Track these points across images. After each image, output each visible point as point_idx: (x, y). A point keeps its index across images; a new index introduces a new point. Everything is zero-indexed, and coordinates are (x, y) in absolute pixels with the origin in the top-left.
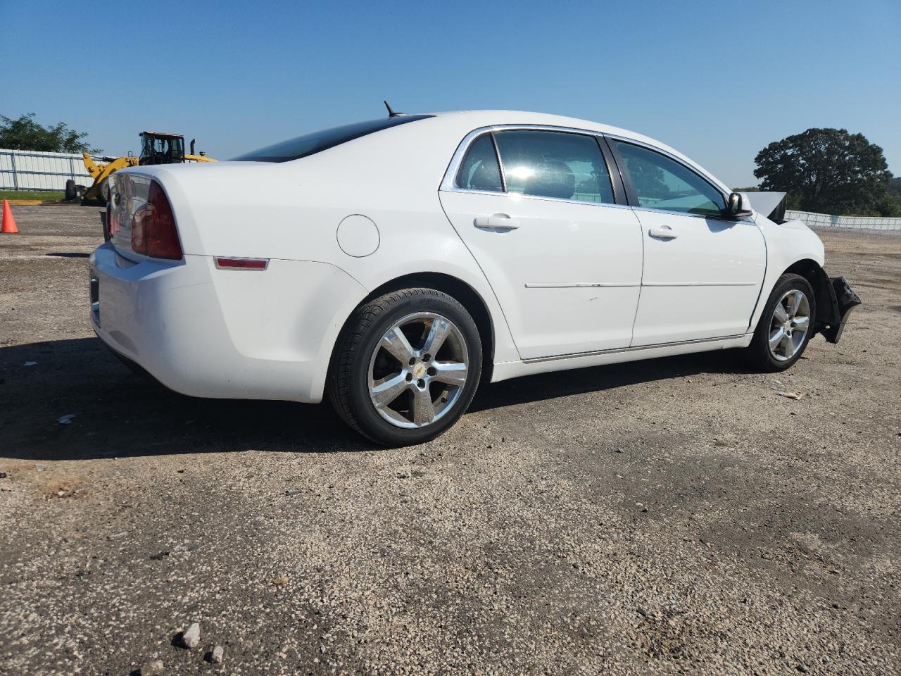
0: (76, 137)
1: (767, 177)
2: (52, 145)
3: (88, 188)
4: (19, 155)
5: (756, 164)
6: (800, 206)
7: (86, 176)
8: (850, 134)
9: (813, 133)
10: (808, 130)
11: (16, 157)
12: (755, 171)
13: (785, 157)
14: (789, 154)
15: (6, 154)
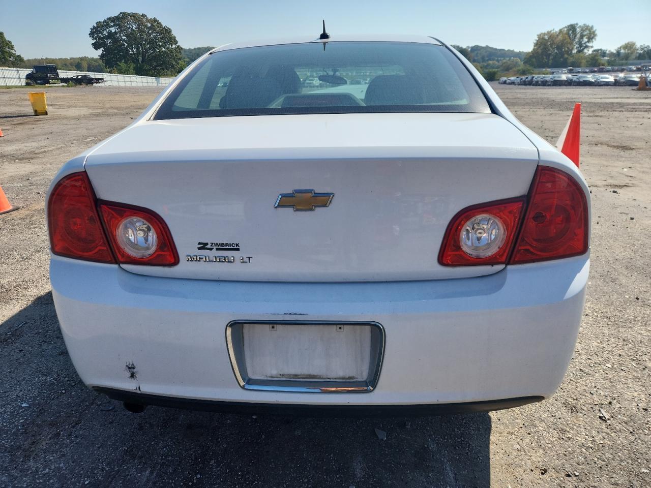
1: (102, 49)
5: (91, 39)
6: (134, 72)
8: (149, 18)
9: (124, 15)
10: (121, 13)
12: (93, 44)
13: (110, 33)
14: (113, 31)
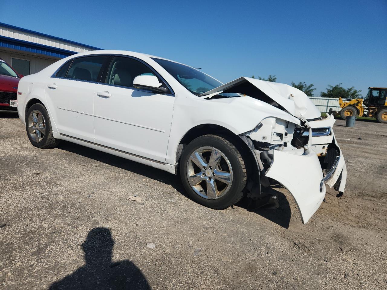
0: (357, 92)
2: (345, 95)
3: (338, 112)
4: (331, 100)
7: (339, 107)
11: (330, 101)
15: (326, 99)
